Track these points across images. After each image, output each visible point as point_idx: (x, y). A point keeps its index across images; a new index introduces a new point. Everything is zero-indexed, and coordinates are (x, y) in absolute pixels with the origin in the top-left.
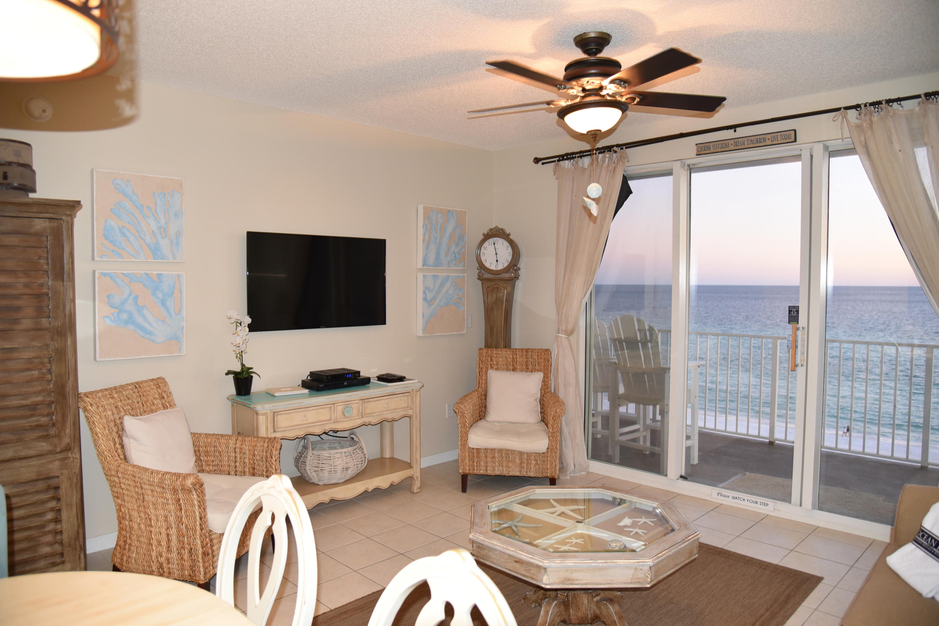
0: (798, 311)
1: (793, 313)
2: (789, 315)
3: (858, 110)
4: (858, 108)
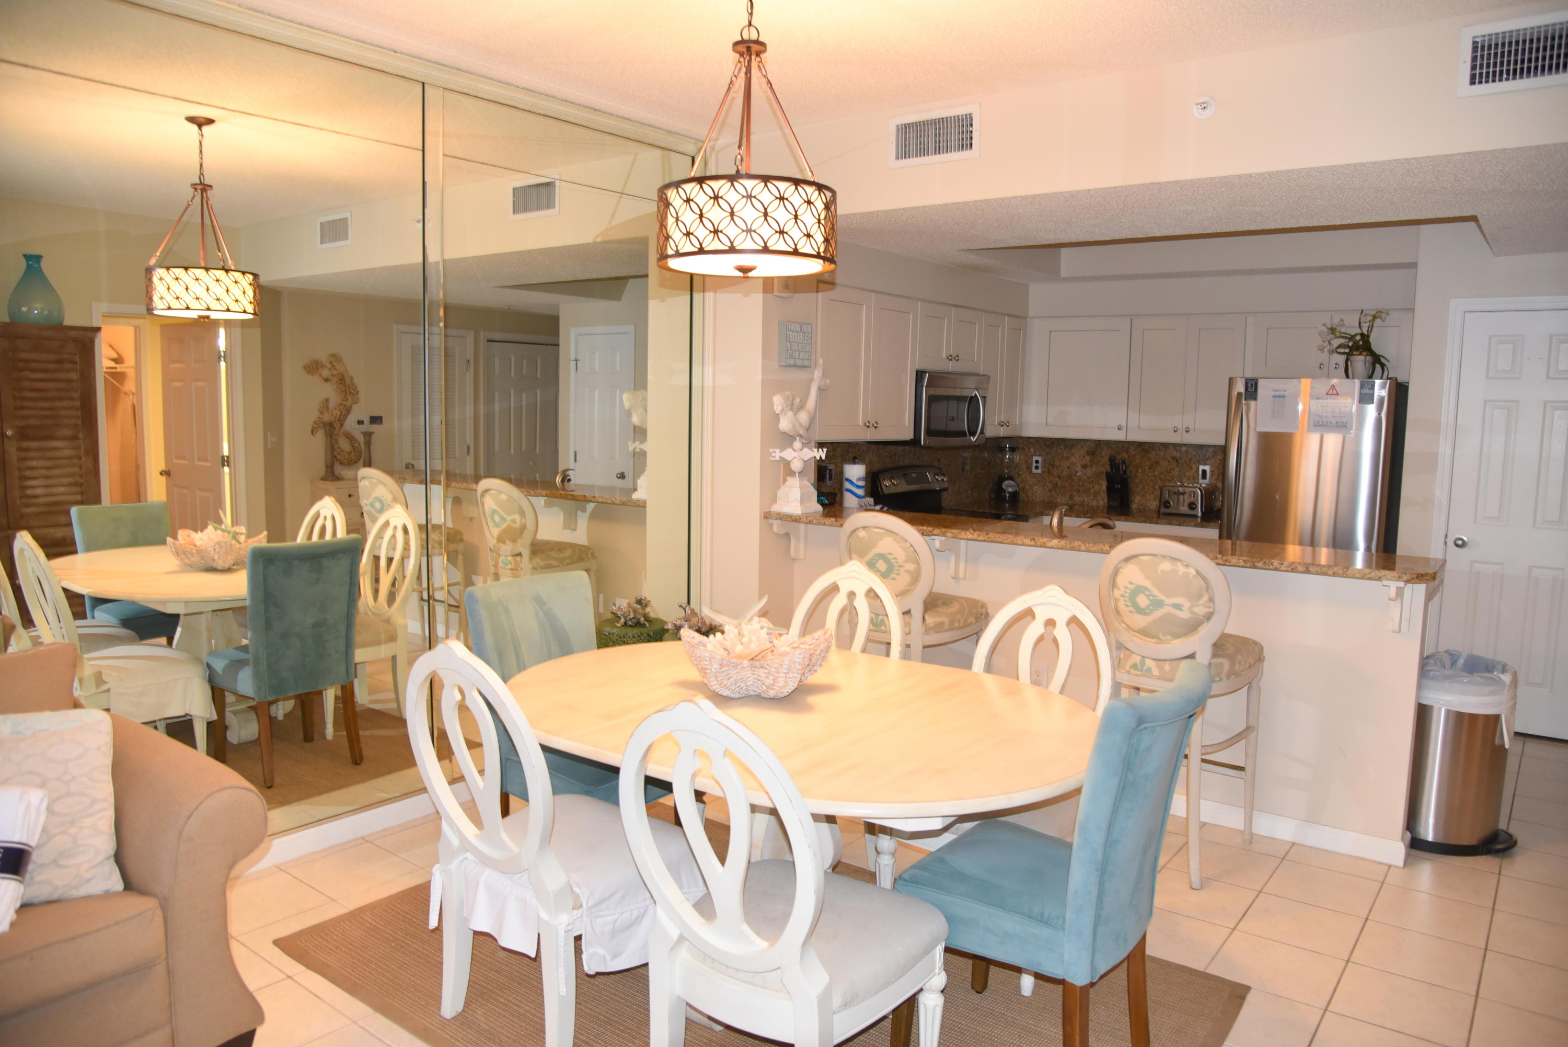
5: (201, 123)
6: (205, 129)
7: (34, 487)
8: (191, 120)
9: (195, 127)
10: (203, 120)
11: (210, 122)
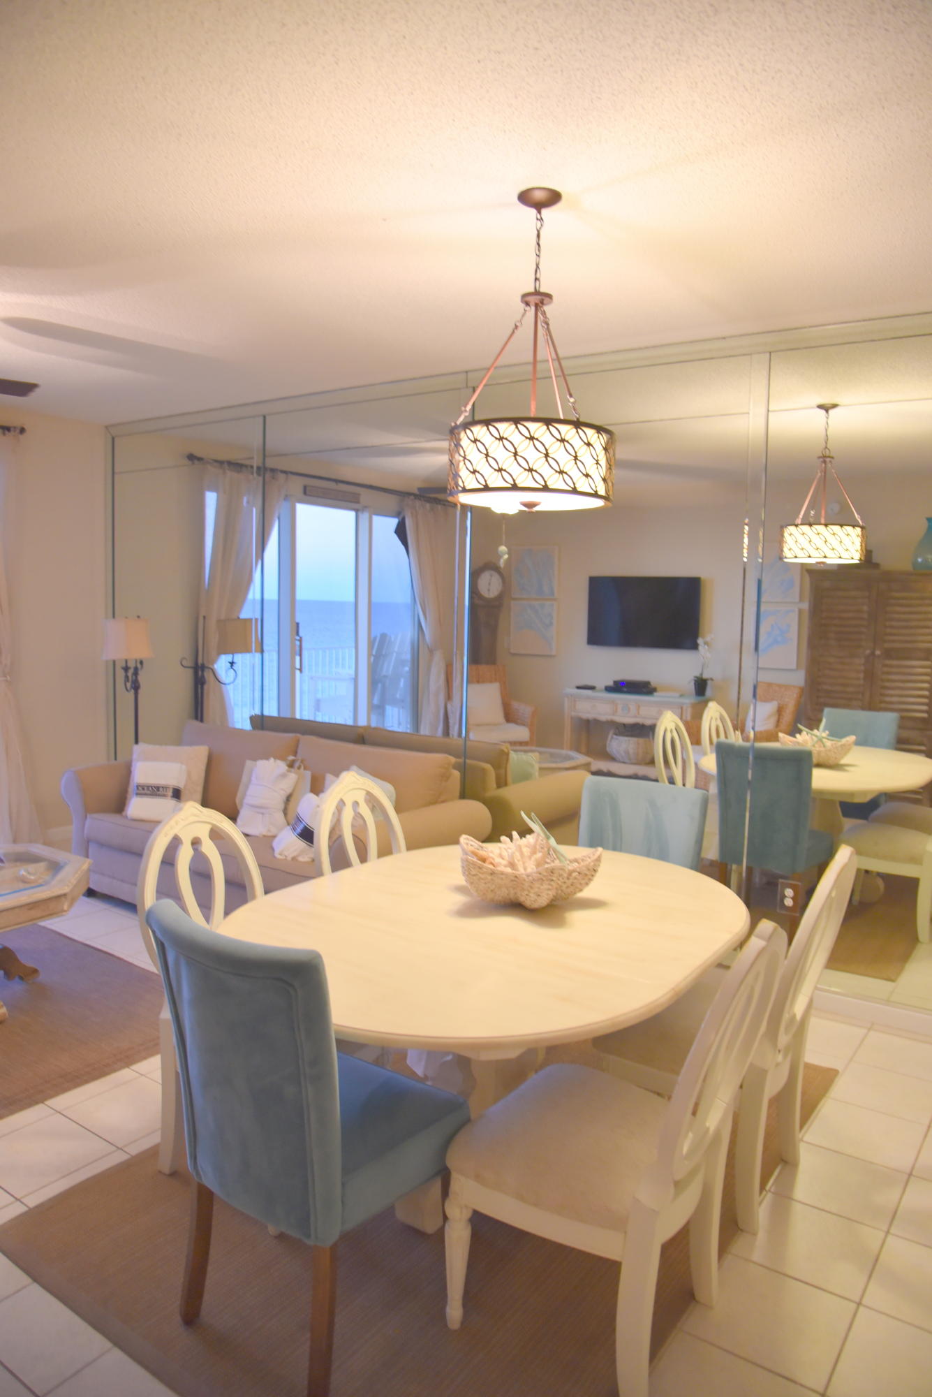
5: (826, 408)
6: (831, 412)
7: (892, 696)
8: (820, 407)
9: (823, 412)
10: (829, 406)
11: (835, 406)
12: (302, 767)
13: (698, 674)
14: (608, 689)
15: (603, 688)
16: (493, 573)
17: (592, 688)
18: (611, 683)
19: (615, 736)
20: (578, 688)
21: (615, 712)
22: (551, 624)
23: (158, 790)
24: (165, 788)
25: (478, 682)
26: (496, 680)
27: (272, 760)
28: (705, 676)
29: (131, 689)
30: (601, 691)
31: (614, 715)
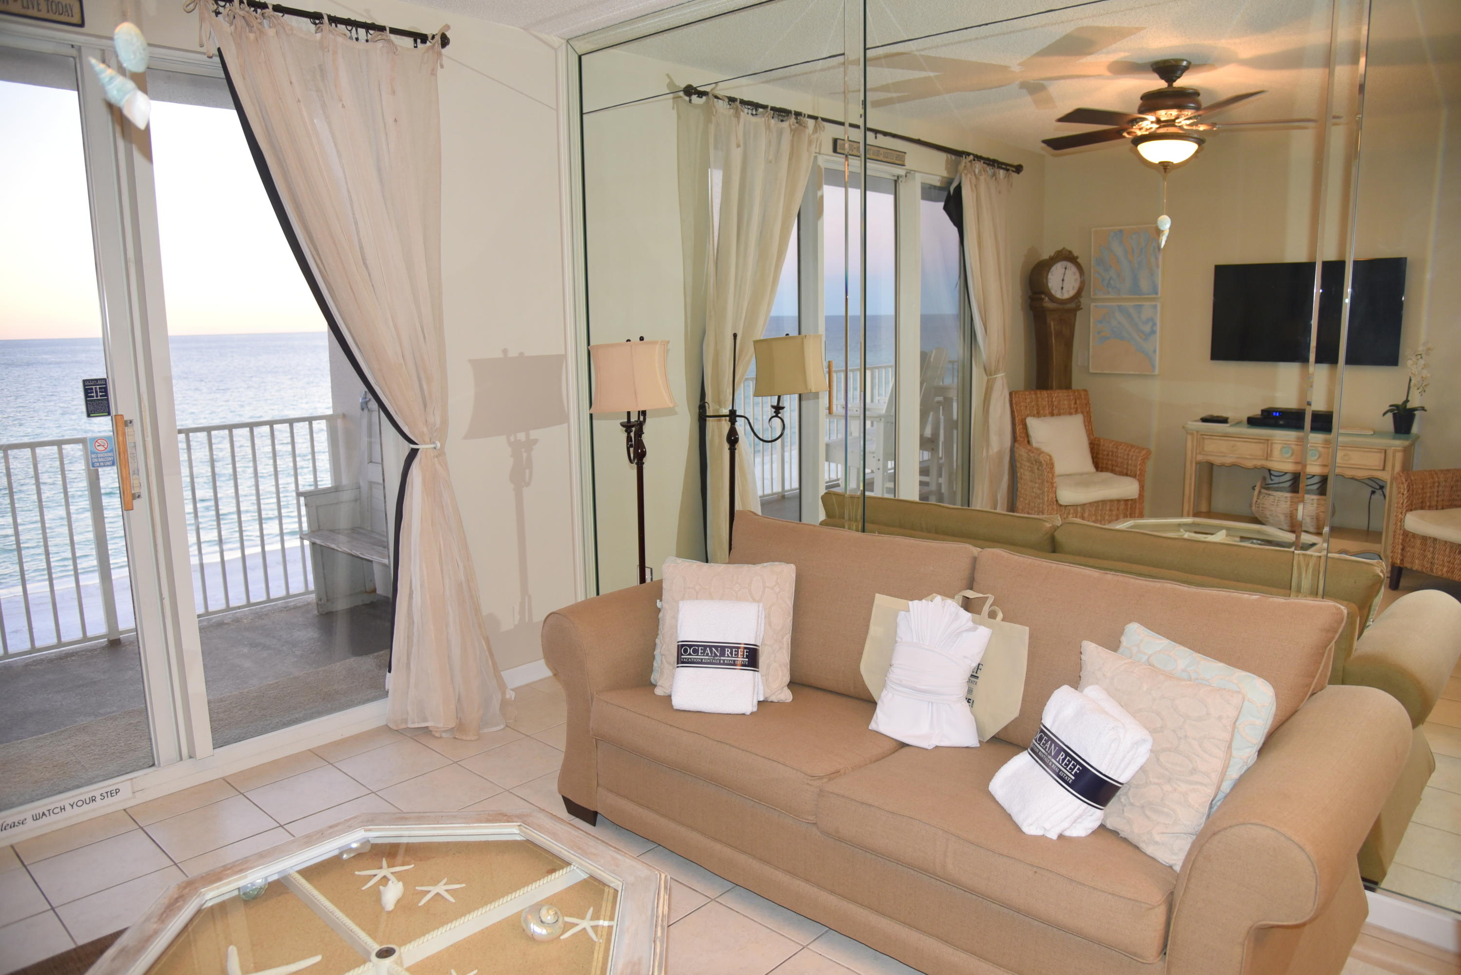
0: (105, 390)
1: (94, 394)
2: (87, 401)
3: (315, 24)
4: (318, 19)
12: (1000, 616)
13: (1399, 402)
14: (1252, 422)
15: (1245, 419)
16: (1069, 264)
17: (1224, 420)
18: (1256, 412)
19: (1263, 491)
20: (1204, 420)
21: (1268, 456)
22: (1153, 332)
23: (722, 654)
24: (734, 648)
25: (1052, 414)
26: (1076, 412)
27: (938, 598)
28: (1413, 403)
29: (634, 460)
30: (1238, 423)
31: (1267, 459)
